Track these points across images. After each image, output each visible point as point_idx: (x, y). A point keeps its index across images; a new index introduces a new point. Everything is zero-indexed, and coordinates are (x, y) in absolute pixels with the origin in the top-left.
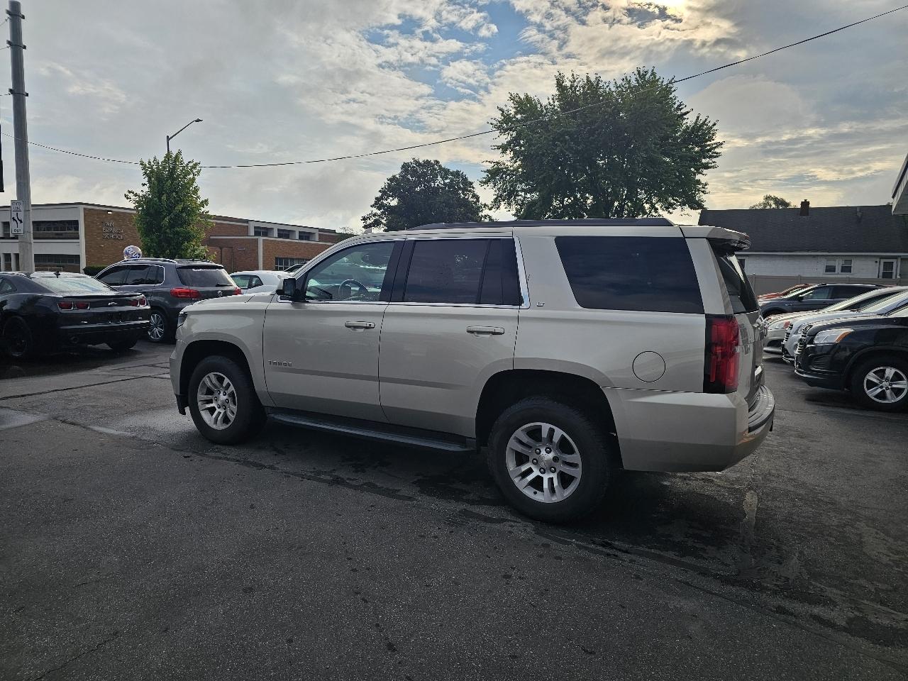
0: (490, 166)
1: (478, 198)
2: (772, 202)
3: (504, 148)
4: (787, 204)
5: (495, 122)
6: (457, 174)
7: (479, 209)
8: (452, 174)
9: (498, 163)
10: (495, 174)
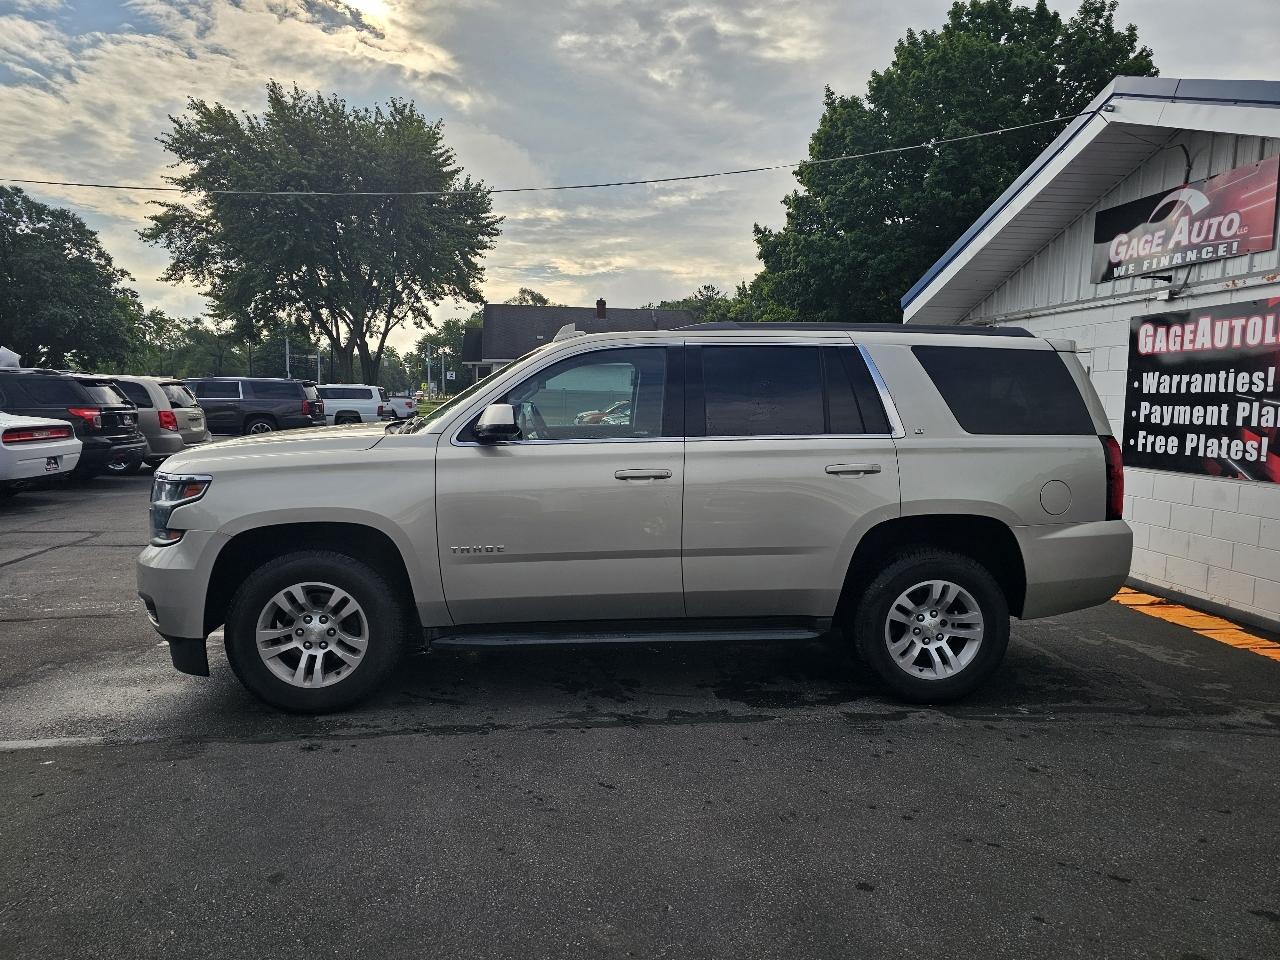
0: (161, 211)
1: (109, 261)
2: (529, 298)
3: (187, 184)
4: (545, 302)
5: (166, 138)
6: (62, 215)
7: (110, 279)
8: (52, 213)
9: (176, 208)
10: (168, 224)
